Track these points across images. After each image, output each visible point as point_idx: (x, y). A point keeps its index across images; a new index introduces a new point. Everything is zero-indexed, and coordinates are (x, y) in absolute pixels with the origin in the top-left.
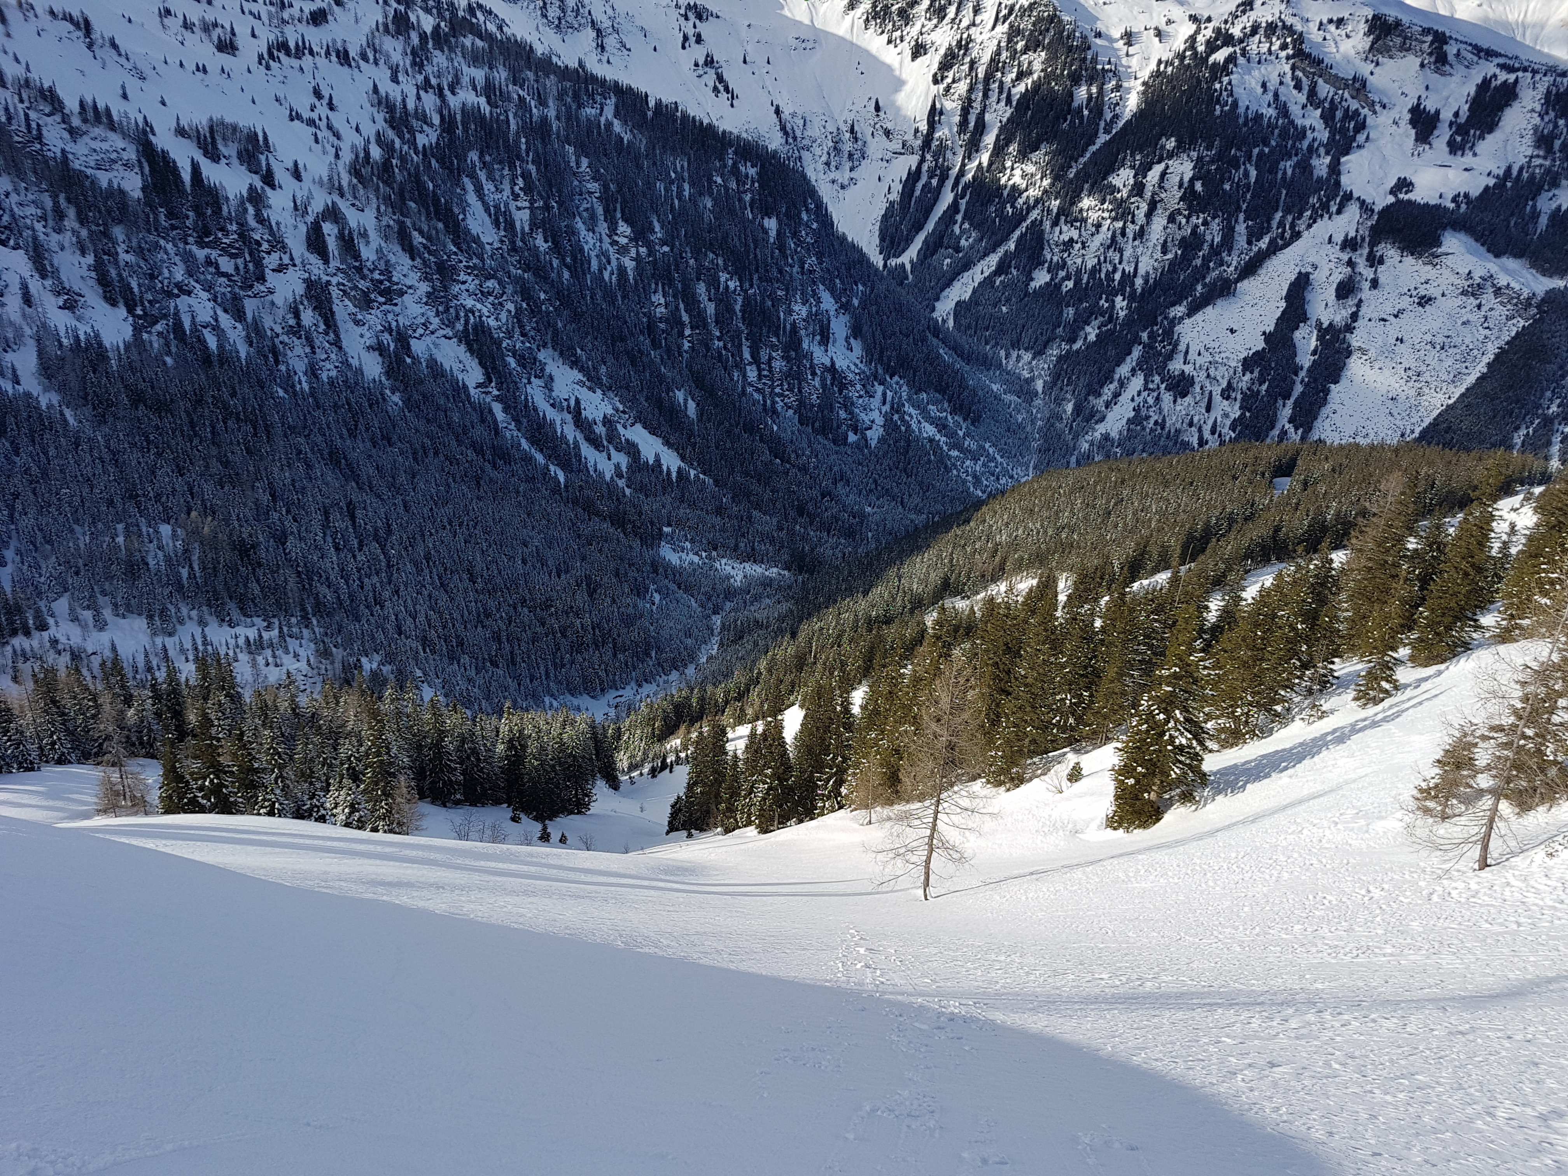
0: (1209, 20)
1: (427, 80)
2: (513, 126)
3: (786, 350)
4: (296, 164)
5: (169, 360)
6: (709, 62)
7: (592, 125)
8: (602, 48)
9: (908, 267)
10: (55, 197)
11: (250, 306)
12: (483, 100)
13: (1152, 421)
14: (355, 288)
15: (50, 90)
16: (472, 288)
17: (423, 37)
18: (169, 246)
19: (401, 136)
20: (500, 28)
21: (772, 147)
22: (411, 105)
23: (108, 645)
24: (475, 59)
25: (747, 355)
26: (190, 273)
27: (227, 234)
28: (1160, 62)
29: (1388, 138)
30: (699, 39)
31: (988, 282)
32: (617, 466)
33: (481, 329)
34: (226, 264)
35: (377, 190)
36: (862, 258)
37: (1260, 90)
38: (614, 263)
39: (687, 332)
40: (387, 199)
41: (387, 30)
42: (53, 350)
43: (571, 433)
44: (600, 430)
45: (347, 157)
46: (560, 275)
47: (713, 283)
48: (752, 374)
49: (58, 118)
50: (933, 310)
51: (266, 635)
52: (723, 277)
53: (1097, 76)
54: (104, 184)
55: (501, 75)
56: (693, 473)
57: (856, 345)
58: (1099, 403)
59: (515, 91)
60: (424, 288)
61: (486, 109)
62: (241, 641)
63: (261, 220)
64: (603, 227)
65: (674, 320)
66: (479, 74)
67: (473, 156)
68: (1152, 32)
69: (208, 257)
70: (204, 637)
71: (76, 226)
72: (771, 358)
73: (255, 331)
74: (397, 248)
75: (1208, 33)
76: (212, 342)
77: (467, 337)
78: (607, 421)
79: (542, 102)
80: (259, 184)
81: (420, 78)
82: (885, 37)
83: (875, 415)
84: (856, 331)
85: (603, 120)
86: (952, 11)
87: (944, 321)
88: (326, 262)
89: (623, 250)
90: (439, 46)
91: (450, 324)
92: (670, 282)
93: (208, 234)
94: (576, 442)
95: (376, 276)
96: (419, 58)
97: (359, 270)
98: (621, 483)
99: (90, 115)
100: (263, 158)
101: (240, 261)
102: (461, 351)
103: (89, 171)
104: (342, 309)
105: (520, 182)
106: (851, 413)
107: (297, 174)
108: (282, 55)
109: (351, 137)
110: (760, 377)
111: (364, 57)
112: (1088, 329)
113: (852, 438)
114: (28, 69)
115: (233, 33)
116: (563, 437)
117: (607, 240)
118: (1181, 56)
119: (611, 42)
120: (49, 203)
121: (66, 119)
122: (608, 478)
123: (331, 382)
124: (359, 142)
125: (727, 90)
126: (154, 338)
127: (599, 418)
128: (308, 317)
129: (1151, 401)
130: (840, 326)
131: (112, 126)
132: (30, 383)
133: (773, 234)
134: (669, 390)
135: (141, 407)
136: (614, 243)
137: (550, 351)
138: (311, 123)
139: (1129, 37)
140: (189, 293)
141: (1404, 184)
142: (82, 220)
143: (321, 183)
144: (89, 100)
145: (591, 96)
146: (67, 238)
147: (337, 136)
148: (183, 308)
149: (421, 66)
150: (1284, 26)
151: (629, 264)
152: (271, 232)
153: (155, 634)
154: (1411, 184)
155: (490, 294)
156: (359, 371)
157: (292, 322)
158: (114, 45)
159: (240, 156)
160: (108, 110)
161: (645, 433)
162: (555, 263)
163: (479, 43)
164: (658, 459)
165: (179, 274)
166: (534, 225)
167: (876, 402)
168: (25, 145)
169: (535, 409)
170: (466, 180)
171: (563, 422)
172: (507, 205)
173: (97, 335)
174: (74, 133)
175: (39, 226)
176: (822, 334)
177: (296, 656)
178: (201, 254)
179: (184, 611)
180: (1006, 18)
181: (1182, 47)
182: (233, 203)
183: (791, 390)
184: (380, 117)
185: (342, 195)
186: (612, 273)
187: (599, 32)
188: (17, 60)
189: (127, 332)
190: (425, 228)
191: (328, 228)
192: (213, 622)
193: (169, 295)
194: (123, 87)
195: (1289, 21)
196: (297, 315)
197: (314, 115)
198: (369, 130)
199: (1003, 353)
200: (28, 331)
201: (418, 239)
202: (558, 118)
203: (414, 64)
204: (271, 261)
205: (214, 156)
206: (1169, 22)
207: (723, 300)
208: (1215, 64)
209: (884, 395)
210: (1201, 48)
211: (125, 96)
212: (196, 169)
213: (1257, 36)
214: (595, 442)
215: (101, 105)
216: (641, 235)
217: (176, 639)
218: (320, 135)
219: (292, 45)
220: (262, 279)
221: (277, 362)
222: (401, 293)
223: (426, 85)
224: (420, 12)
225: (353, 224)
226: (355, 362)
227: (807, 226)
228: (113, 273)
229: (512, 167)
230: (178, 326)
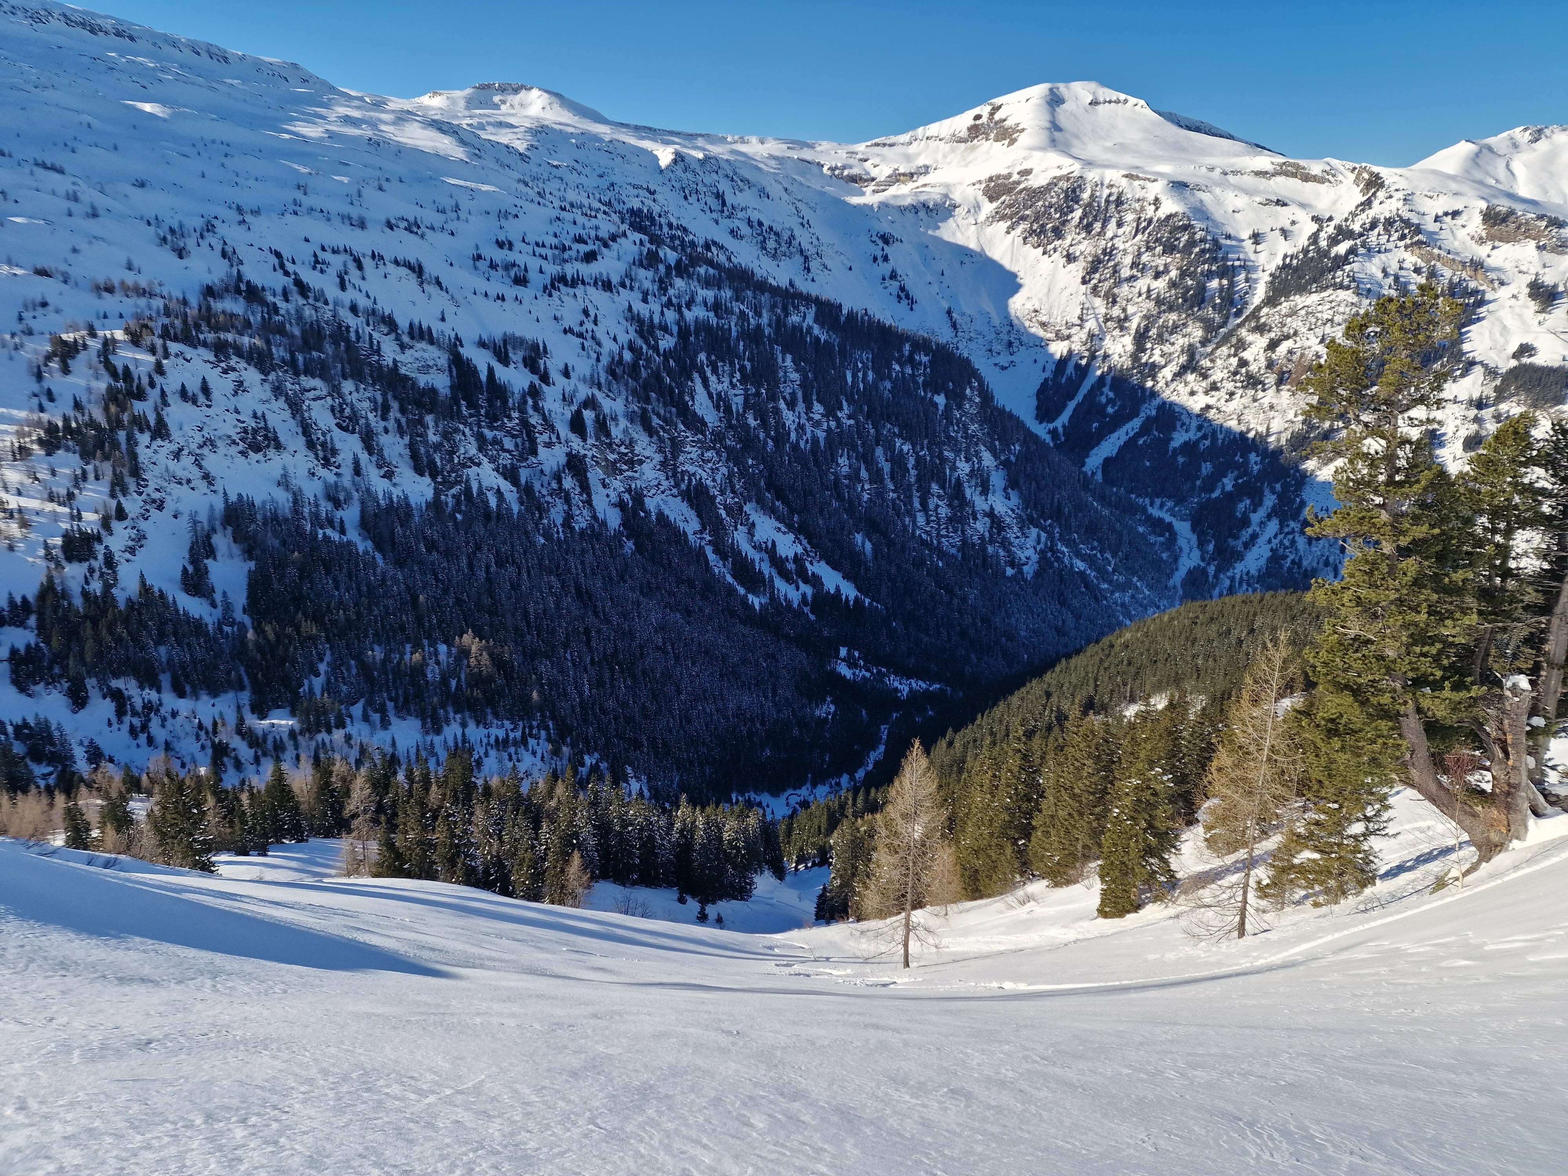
0: (1330, 219)
1: (670, 300)
2: (734, 334)
3: (951, 499)
4: (566, 366)
5: (459, 517)
6: (893, 276)
7: (796, 328)
8: (808, 270)
9: (1060, 430)
10: (384, 395)
11: (524, 475)
12: (711, 314)
13: (1289, 560)
14: (606, 459)
15: (389, 316)
16: (694, 456)
17: (668, 268)
18: (467, 430)
19: (647, 343)
20: (729, 259)
21: (942, 340)
22: (656, 319)
23: (389, 741)
24: (707, 283)
25: (917, 504)
26: (480, 449)
27: (510, 418)
28: (1285, 256)
29: (1507, 309)
30: (886, 259)
31: (1131, 443)
32: (804, 595)
33: (701, 488)
34: (508, 443)
35: (626, 384)
36: (1019, 424)
37: (1380, 275)
38: (809, 435)
39: (867, 487)
40: (634, 392)
41: (641, 265)
42: (371, 507)
43: (766, 569)
44: (791, 566)
45: (605, 360)
46: (766, 443)
47: (889, 447)
48: (921, 519)
49: (393, 336)
50: (1083, 464)
51: (512, 735)
52: (898, 442)
53: (1229, 272)
54: (422, 385)
55: (727, 293)
56: (867, 601)
57: (1014, 495)
58: (1239, 545)
59: (737, 307)
60: (658, 457)
61: (714, 321)
62: (492, 740)
63: (536, 408)
64: (801, 407)
65: (854, 476)
66: (709, 294)
67: (702, 357)
68: (1278, 232)
69: (495, 437)
70: (464, 735)
71: (399, 415)
72: (938, 506)
73: (527, 492)
74: (640, 428)
75: (1330, 229)
76: (493, 502)
77: (689, 496)
78: (797, 559)
79: (759, 314)
80: (537, 382)
81: (664, 299)
82: (1041, 249)
83: (1030, 552)
84: (1012, 483)
85: (805, 325)
86: (1097, 226)
87: (1093, 474)
88: (584, 440)
89: (817, 424)
90: (680, 275)
91: (677, 485)
92: (854, 448)
93: (496, 420)
94: (771, 577)
95: (623, 449)
96: (663, 285)
97: (610, 445)
98: (806, 610)
99: (416, 331)
100: (541, 362)
101: (519, 440)
102: (684, 507)
103: (412, 375)
104: (595, 475)
105: (738, 375)
106: (1008, 551)
107: (566, 373)
108: (561, 286)
109: (608, 346)
110: (928, 522)
111: (623, 285)
112: (1225, 480)
113: (1010, 572)
114: (375, 302)
115: (526, 270)
116: (761, 572)
117: (803, 415)
118: (1305, 251)
119: (814, 265)
120: (380, 399)
121: (398, 338)
122: (795, 605)
123: (582, 532)
124: (615, 348)
125: (907, 297)
126: (450, 500)
127: (791, 555)
128: (568, 483)
129: (1287, 543)
130: (997, 479)
131: (432, 342)
132: (353, 535)
133: (941, 407)
134: (850, 533)
135: (435, 553)
136: (810, 419)
137: (754, 504)
138: (580, 335)
139: (1257, 238)
140: (478, 465)
141: (1525, 350)
142: (403, 411)
143: (584, 380)
144: (416, 322)
145: (796, 308)
146: (391, 424)
147: (599, 344)
148: (473, 477)
149: (666, 290)
150: (1402, 220)
151: (821, 435)
152: (545, 419)
153: (427, 733)
154: (1534, 349)
155: (709, 461)
156: (604, 524)
157: (554, 485)
158: (439, 283)
159: (525, 360)
160: (429, 328)
161: (828, 569)
162: (762, 436)
163: (711, 271)
164: (838, 589)
165: (473, 451)
166: (747, 406)
167: (1031, 542)
168: (368, 356)
169: (740, 552)
170: (696, 375)
171: (762, 560)
172: (726, 393)
173: (406, 498)
174: (403, 347)
175: (371, 416)
176: (982, 485)
177: (534, 753)
178: (489, 434)
179: (451, 715)
180: (1145, 229)
181: (1306, 243)
182: (517, 397)
183: (955, 532)
184: (632, 330)
185: (600, 389)
186: (807, 442)
187: (806, 258)
188: (368, 296)
189: (429, 494)
190: (662, 412)
191: (588, 415)
192: (472, 725)
193: (464, 466)
194: (443, 313)
195: (1406, 215)
196: (560, 482)
197: (583, 329)
198: (623, 338)
199: (1147, 501)
200: (356, 495)
201: (655, 421)
202: (770, 325)
203: (660, 288)
204: (542, 439)
205: (505, 360)
206: (1293, 223)
207: (898, 461)
208: (1337, 256)
209: (1039, 536)
210: (1323, 244)
211: (443, 319)
212: (491, 370)
213: (1376, 231)
214: (786, 576)
215: (425, 326)
216: (831, 412)
217: (441, 738)
218: (586, 344)
219: (569, 278)
220: (535, 453)
221: (541, 518)
222: (641, 462)
223: (669, 304)
224: (668, 250)
225: (607, 410)
226: (600, 516)
227: (970, 400)
228: (422, 450)
229: (732, 364)
230: (468, 489)
